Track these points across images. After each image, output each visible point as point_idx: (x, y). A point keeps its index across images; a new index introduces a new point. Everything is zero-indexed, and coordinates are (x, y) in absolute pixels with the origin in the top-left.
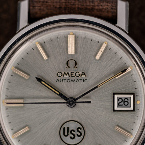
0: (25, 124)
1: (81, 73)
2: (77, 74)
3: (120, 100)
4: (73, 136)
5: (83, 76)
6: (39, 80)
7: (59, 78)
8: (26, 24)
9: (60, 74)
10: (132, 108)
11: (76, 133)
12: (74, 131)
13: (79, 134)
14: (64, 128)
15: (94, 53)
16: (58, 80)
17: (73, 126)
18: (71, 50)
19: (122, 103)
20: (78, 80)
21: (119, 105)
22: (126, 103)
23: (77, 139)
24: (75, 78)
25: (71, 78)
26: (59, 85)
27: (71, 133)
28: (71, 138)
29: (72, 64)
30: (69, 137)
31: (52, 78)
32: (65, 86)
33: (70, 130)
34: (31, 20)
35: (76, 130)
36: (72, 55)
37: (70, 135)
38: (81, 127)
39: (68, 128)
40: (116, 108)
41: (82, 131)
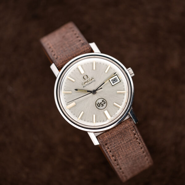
0: (80, 111)
1: (91, 79)
2: (90, 80)
3: (113, 81)
4: (102, 105)
5: (93, 79)
6: (76, 90)
7: (84, 86)
8: (59, 72)
9: (83, 84)
10: (119, 81)
11: (103, 103)
12: (101, 103)
13: (104, 103)
14: (97, 104)
15: (92, 68)
16: (84, 87)
17: (100, 101)
18: (82, 72)
19: (114, 81)
20: (91, 82)
21: (113, 83)
22: (116, 81)
23: (105, 105)
24: (90, 82)
25: (88, 83)
26: (85, 88)
27: (101, 104)
28: (102, 106)
29: (85, 77)
30: (101, 106)
31: (81, 87)
32: (88, 87)
33: (100, 103)
34: (59, 69)
35: (102, 102)
36: (84, 74)
37: (101, 105)
38: (103, 100)
39: (99, 103)
40: (113, 84)
41: (104, 101)
